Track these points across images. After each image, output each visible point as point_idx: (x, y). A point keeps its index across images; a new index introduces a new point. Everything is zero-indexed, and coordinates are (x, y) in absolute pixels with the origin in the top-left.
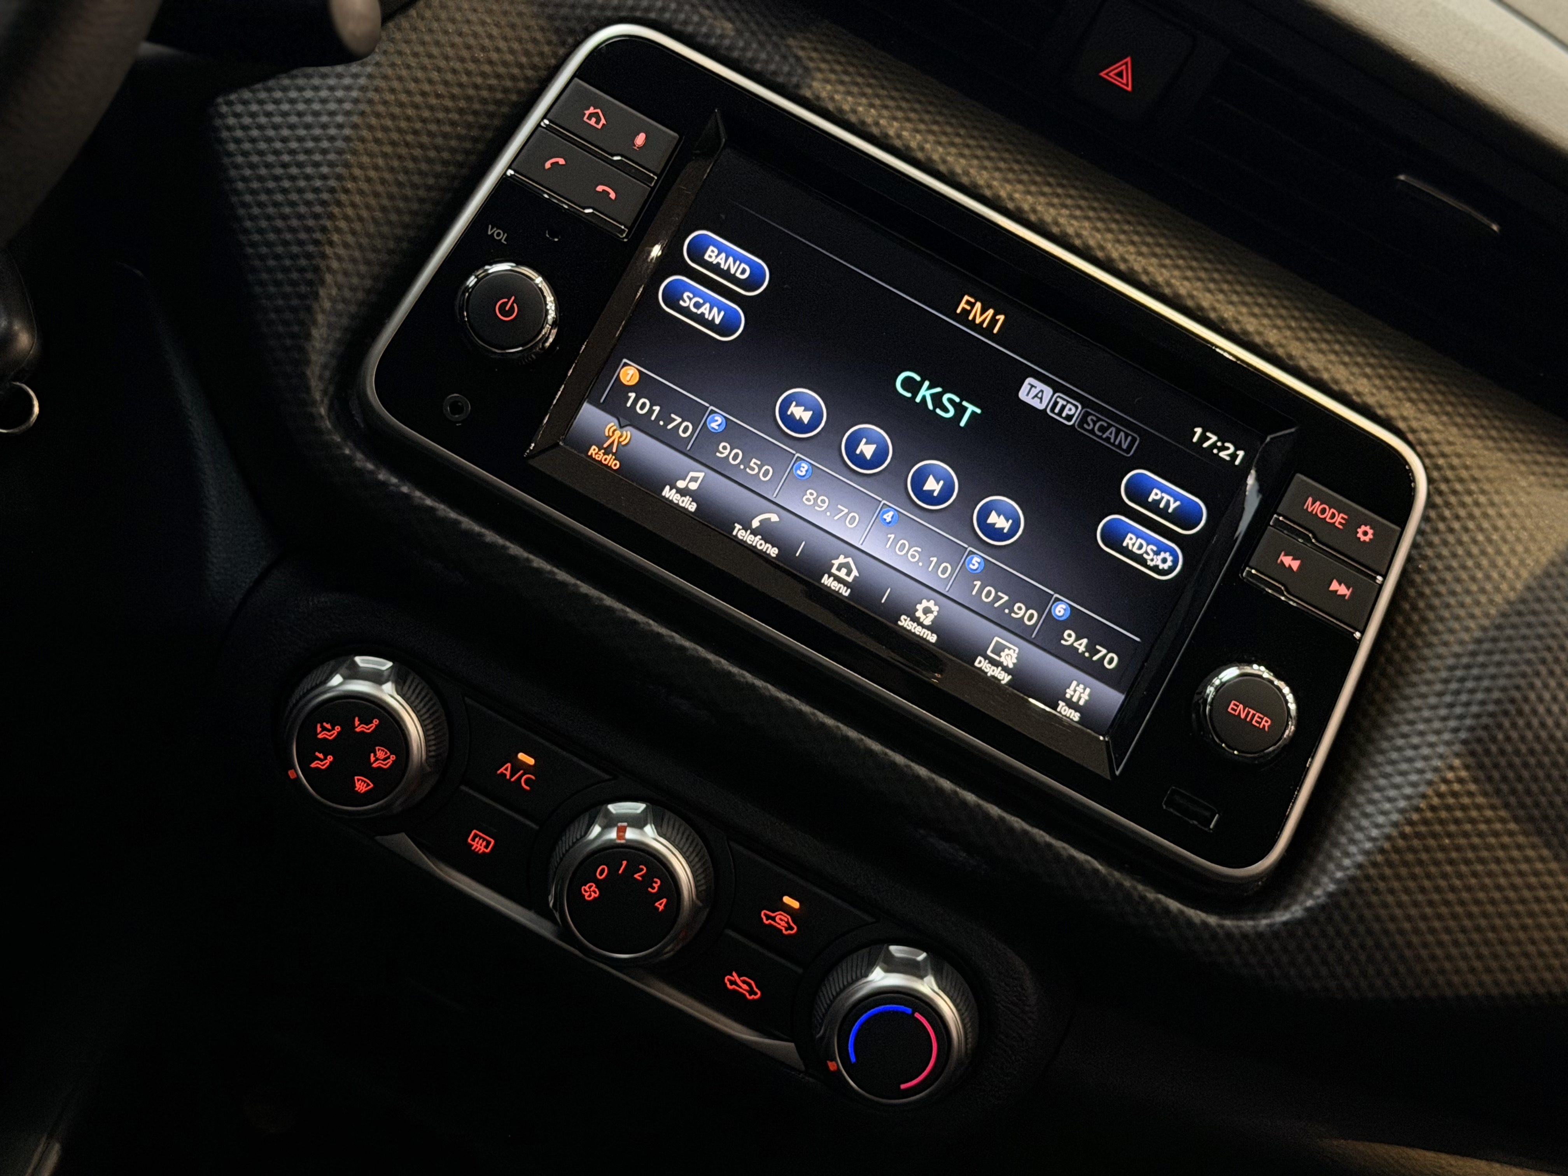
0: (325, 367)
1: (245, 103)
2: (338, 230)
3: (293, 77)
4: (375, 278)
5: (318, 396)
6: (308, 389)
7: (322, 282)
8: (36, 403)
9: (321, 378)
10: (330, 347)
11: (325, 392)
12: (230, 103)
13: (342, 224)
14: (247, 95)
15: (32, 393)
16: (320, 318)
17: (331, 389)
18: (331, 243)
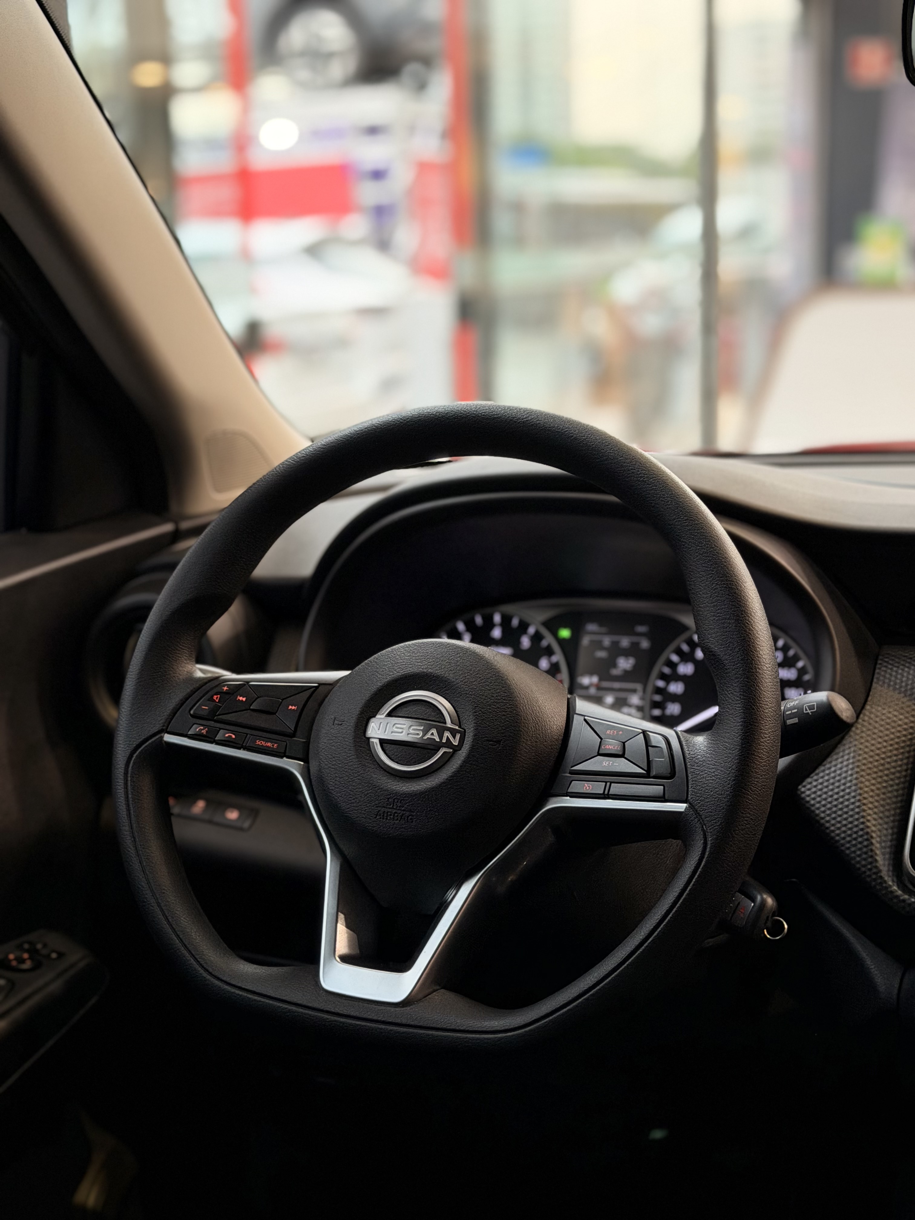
0: (889, 870)
1: (810, 783)
2: (869, 815)
3: (824, 765)
4: (892, 828)
5: (890, 883)
6: (885, 882)
7: (872, 837)
8: (785, 923)
9: (889, 876)
10: (887, 863)
11: (893, 881)
12: (804, 786)
13: (870, 812)
14: (809, 780)
15: (781, 920)
16: (878, 852)
17: (895, 879)
18: (868, 821)
